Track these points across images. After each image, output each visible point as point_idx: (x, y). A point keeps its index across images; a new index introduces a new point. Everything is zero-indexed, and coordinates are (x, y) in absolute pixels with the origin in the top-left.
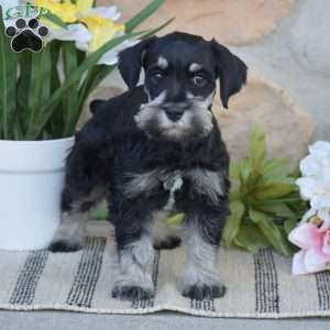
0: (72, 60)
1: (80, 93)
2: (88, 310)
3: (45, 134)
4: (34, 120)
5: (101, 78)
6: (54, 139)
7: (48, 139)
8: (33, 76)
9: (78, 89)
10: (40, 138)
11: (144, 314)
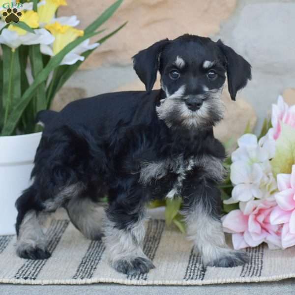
0: (38, 62)
1: (47, 93)
2: (33, 282)
3: (18, 131)
4: (8, 118)
5: (65, 79)
6: (26, 133)
7: (21, 134)
8: (5, 81)
9: (46, 89)
10: (14, 134)
11: (82, 285)
